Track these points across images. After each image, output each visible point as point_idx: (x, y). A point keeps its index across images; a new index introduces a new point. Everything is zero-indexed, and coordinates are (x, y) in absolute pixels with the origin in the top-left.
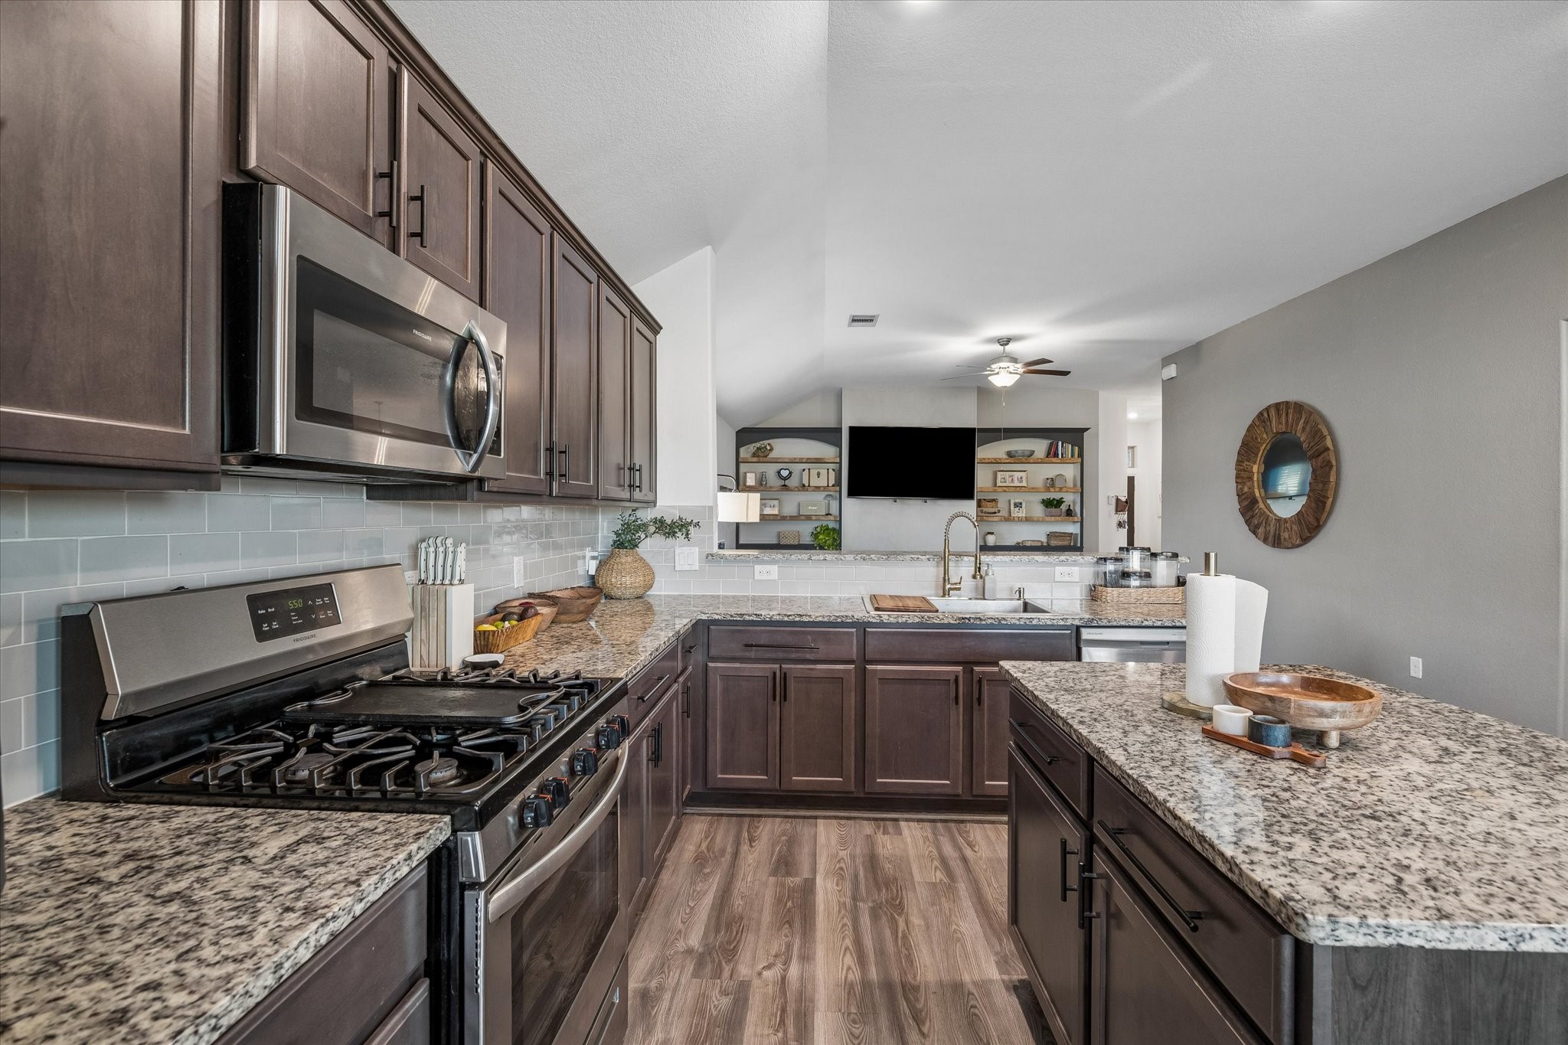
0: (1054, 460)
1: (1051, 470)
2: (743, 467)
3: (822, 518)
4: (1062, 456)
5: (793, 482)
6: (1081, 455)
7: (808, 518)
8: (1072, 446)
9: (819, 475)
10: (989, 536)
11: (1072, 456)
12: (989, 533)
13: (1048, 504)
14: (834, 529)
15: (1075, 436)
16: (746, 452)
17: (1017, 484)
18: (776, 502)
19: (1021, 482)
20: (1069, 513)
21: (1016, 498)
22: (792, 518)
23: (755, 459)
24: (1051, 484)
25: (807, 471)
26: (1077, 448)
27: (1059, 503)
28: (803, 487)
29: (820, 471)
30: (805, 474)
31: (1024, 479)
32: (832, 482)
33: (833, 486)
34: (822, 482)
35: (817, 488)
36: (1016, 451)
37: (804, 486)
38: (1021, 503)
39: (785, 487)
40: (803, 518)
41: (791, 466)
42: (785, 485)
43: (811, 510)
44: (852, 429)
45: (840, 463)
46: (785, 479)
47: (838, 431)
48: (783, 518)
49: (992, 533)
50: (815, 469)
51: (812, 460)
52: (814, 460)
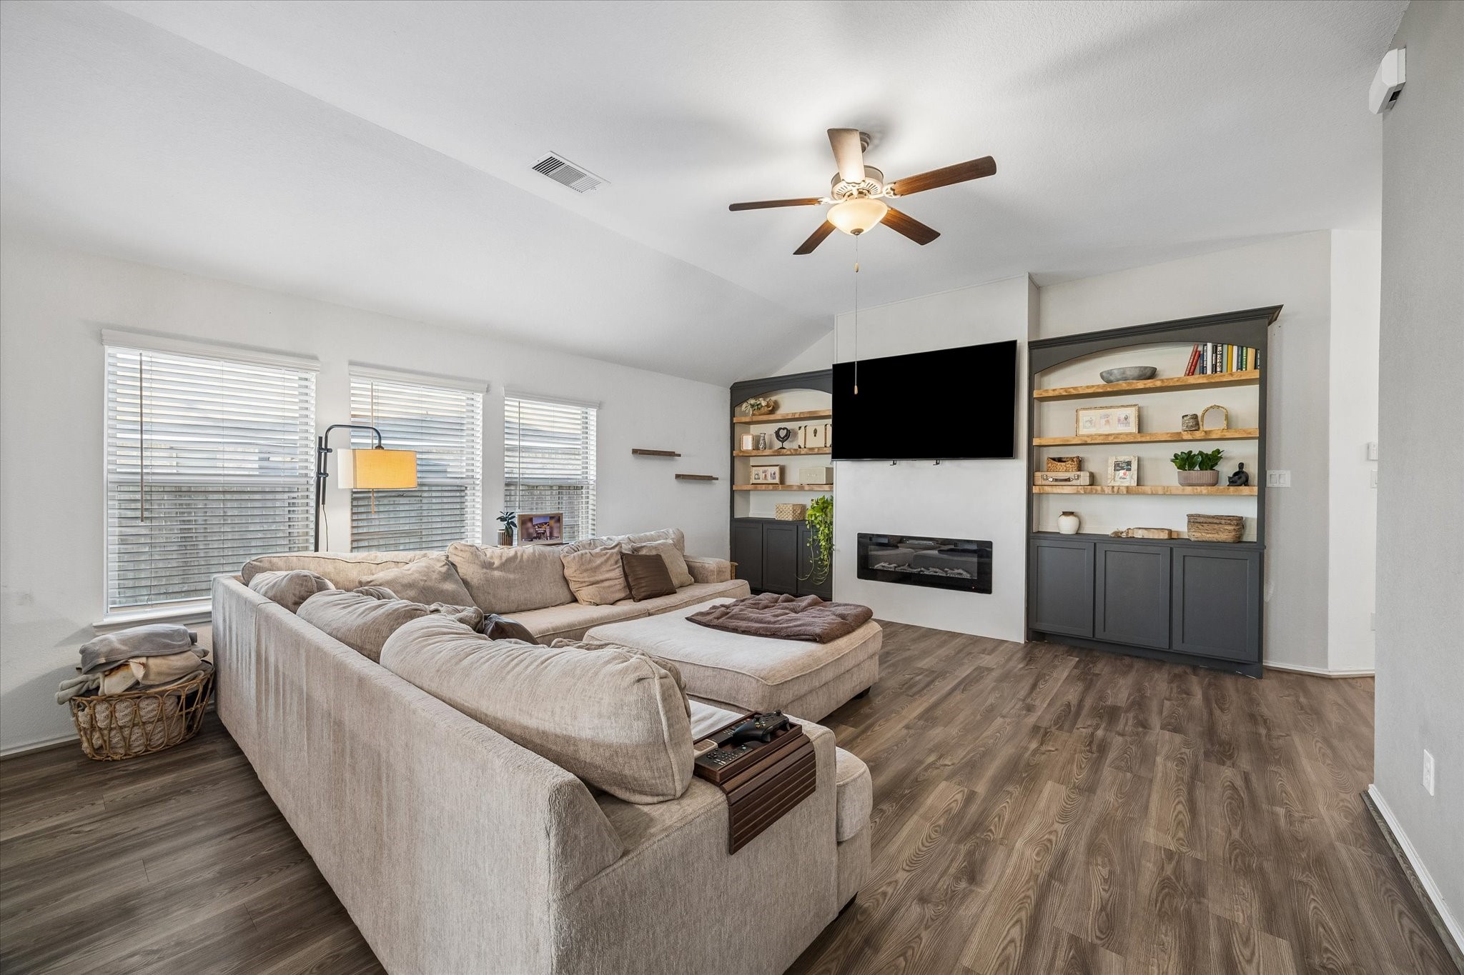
1: (1197, 402)
4: (1220, 371)
6: (1261, 364)
8: (1241, 348)
9: (815, 433)
10: (1067, 518)
11: (1240, 367)
12: (1067, 514)
13: (1185, 462)
16: (742, 411)
17: (1117, 429)
18: (777, 469)
19: (1128, 426)
20: (1240, 478)
24: (1195, 426)
25: (803, 428)
26: (1251, 352)
27: (1210, 461)
29: (817, 428)
30: (802, 433)
31: (1132, 421)
35: (812, 451)
36: (1117, 372)
37: (800, 447)
38: (1129, 463)
39: (782, 451)
41: (790, 425)
42: (782, 448)
46: (782, 441)
49: (1072, 514)
50: (812, 427)
51: (806, 416)
52: (808, 416)
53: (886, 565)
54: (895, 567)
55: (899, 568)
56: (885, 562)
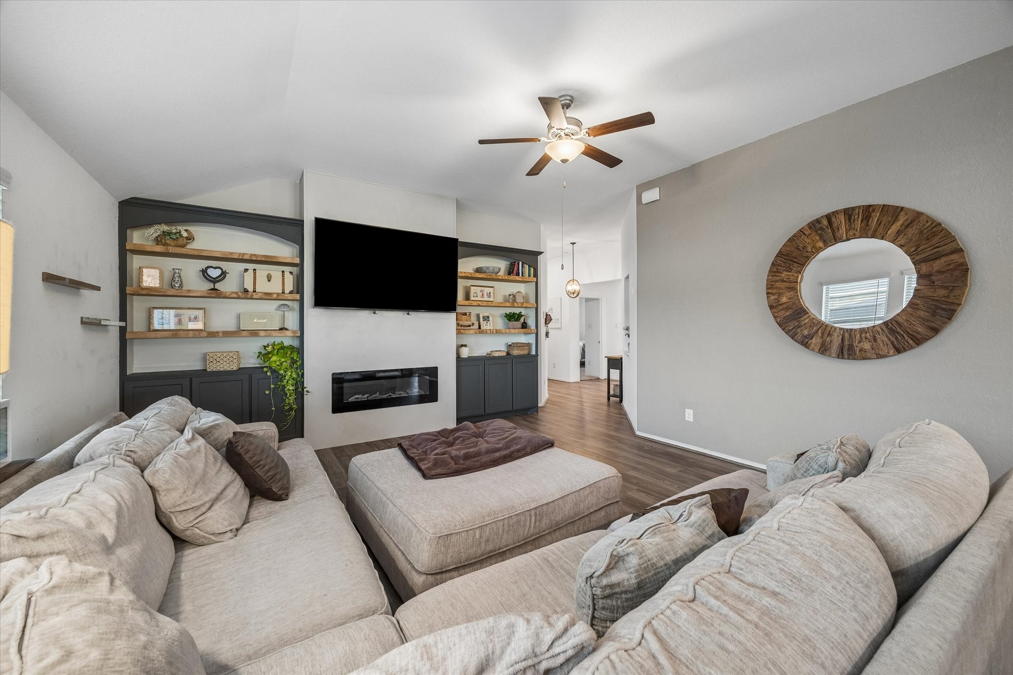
0: (517, 278)
1: (513, 288)
2: (136, 261)
3: (274, 333)
4: (522, 275)
5: (227, 286)
6: (536, 275)
7: (254, 333)
8: (529, 267)
9: (269, 278)
10: (463, 348)
11: (529, 276)
12: (462, 346)
13: (510, 317)
14: (291, 348)
15: (531, 257)
16: (137, 238)
17: (486, 298)
18: (200, 313)
19: (489, 297)
20: (526, 325)
21: (483, 312)
22: (227, 334)
23: (159, 249)
24: (512, 299)
25: (251, 272)
26: (533, 268)
27: (517, 317)
28: (245, 294)
29: (272, 273)
30: (249, 276)
31: (492, 294)
32: (289, 287)
33: (291, 292)
34: (275, 287)
35: (267, 297)
36: (488, 268)
37: (246, 291)
38: (488, 318)
39: (215, 293)
40: (244, 333)
41: (225, 265)
42: (214, 289)
43: (257, 323)
44: (321, 224)
45: (301, 265)
46: (214, 281)
47: (299, 224)
48: (213, 335)
49: (465, 346)
50: (263, 271)
51: (259, 259)
52: (263, 259)
53: (360, 396)
54: (368, 397)
55: (372, 397)
56: (359, 394)
